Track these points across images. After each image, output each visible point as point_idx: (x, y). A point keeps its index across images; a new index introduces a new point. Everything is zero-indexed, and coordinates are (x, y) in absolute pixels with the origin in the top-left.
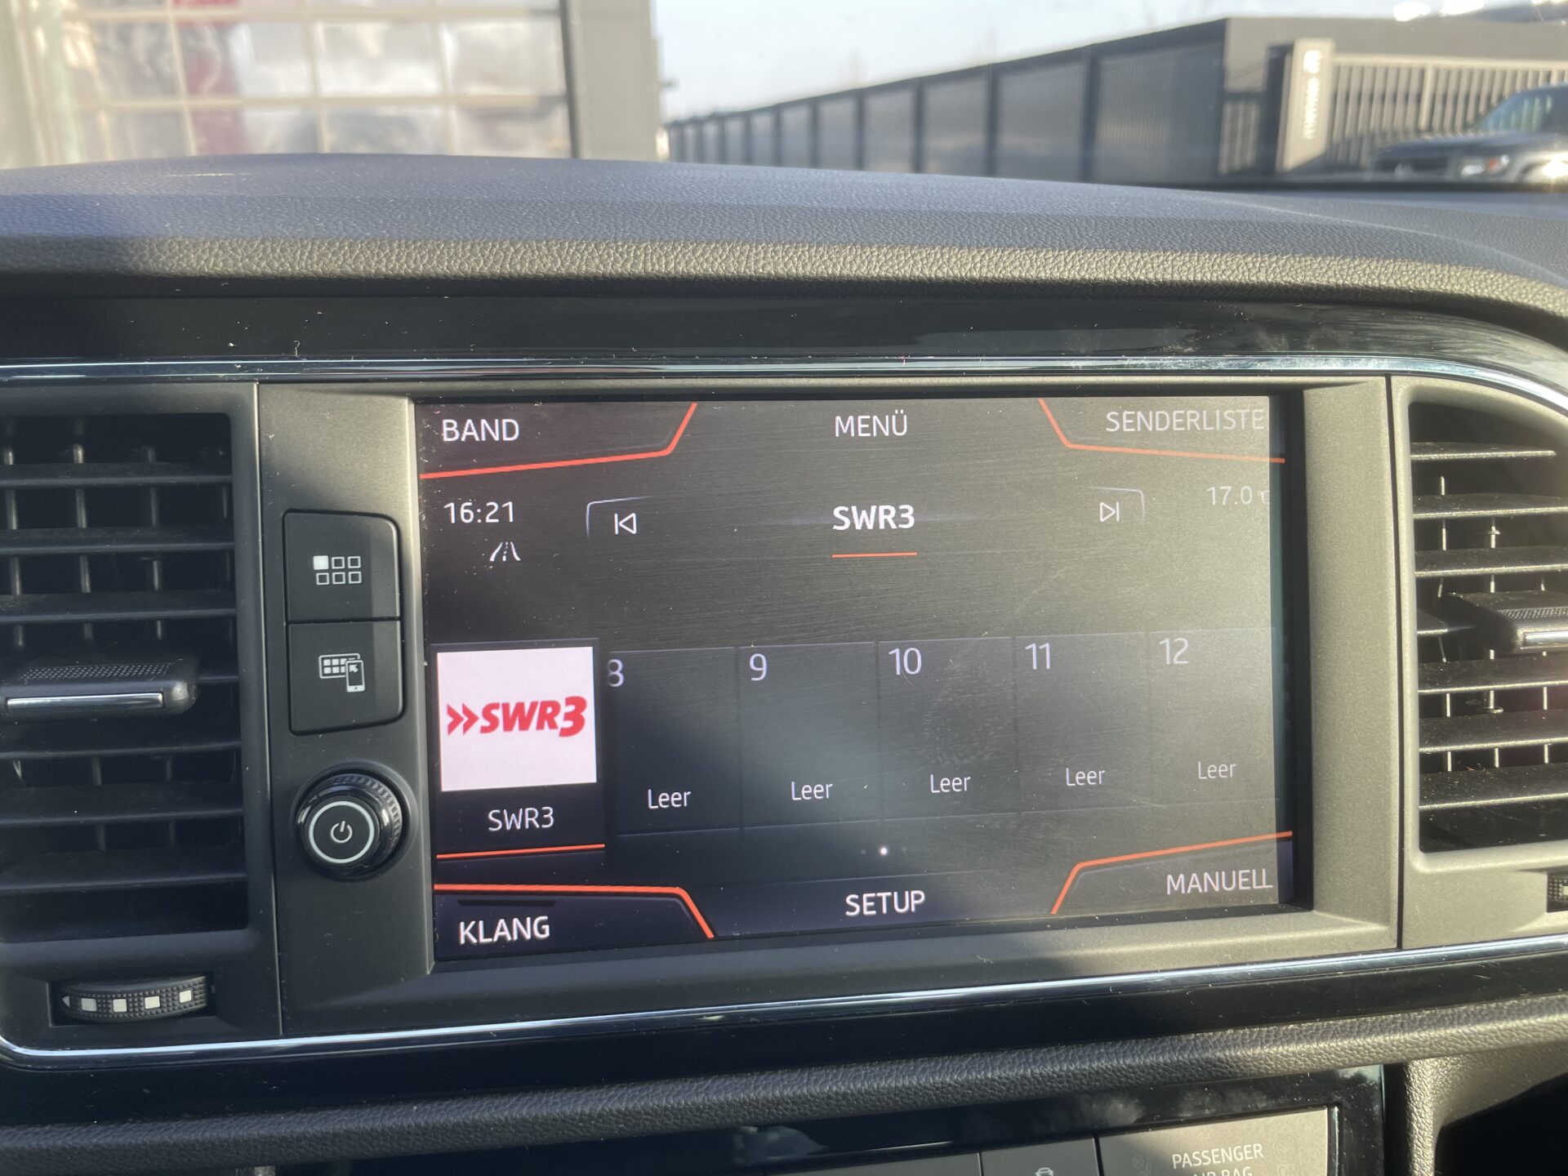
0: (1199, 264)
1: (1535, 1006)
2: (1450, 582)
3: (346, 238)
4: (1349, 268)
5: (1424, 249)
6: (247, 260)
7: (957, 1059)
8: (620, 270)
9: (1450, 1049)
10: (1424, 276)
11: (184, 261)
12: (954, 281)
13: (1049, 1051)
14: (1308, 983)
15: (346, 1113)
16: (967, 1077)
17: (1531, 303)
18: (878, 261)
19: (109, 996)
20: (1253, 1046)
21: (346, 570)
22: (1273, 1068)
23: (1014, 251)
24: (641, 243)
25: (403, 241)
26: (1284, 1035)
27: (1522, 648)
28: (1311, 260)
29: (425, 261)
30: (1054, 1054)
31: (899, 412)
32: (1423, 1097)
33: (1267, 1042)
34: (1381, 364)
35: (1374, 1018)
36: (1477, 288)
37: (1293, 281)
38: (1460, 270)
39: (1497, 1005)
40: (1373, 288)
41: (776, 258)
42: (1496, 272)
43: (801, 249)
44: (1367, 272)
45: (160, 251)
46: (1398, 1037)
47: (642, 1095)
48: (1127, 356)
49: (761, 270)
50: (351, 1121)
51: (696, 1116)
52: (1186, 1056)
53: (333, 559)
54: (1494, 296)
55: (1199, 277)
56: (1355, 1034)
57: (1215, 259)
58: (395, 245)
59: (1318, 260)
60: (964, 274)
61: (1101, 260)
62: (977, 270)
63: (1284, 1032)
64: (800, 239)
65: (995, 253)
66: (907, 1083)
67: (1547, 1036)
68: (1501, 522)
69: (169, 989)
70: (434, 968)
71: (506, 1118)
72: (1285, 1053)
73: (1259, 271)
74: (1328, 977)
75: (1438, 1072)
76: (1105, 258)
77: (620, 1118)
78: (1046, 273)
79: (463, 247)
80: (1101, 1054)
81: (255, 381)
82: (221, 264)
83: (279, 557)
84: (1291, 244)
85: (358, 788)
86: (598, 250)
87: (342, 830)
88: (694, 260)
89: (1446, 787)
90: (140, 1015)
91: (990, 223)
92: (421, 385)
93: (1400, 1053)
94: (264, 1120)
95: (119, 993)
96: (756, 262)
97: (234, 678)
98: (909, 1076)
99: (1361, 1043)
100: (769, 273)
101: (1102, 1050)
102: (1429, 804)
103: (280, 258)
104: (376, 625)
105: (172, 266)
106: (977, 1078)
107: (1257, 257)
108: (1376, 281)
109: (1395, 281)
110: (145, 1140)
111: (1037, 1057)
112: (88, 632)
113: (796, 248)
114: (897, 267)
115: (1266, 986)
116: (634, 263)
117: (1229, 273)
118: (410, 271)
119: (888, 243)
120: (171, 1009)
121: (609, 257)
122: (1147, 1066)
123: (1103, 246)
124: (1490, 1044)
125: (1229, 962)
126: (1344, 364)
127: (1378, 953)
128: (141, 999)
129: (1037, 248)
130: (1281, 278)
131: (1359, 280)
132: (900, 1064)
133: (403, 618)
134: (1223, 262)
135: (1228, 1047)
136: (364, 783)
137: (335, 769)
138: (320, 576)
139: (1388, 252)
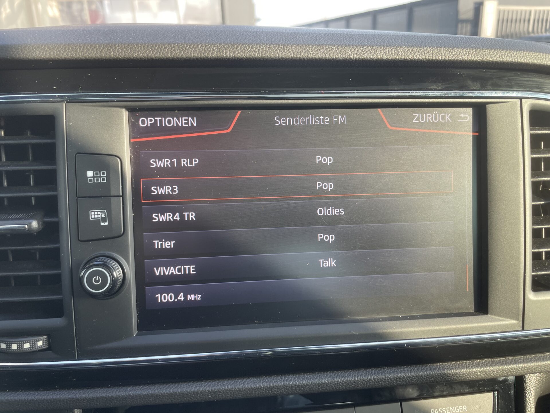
0: (443, 52)
2: (545, 183)
3: (97, 44)
4: (505, 54)
5: (535, 47)
6: (58, 52)
7: (344, 372)
8: (207, 55)
9: (543, 370)
10: (536, 58)
11: (33, 53)
12: (343, 59)
13: (381, 369)
14: (486, 344)
15: (102, 389)
16: (348, 379)
18: (312, 52)
19: (10, 343)
20: (463, 368)
21: (100, 177)
22: (471, 377)
23: (367, 47)
24: (215, 44)
25: (120, 44)
26: (476, 364)
28: (490, 51)
29: (129, 52)
30: (383, 371)
32: (530, 388)
33: (469, 367)
34: (518, 94)
35: (512, 358)
37: (482, 59)
40: (515, 62)
41: (270, 50)
43: (280, 47)
44: (513, 55)
45: (25, 50)
46: (522, 365)
47: (218, 385)
48: (414, 91)
49: (264, 55)
50: (104, 393)
51: (239, 393)
52: (436, 372)
53: (95, 172)
55: (443, 58)
56: (504, 364)
57: (450, 50)
58: (117, 46)
59: (493, 51)
60: (347, 57)
61: (403, 51)
62: (352, 55)
63: (476, 363)
64: (280, 43)
65: (360, 48)
66: (323, 382)
69: (33, 341)
70: (137, 333)
71: (164, 393)
72: (476, 371)
73: (468, 55)
74: (493, 341)
75: (537, 378)
76: (405, 50)
77: (209, 394)
79: (144, 47)
80: (401, 371)
81: (65, 102)
82: (48, 54)
83: (73, 171)
84: (481, 45)
85: (104, 263)
86: (198, 47)
87: (97, 279)
88: (237, 51)
89: (542, 266)
90: (22, 350)
91: (358, 37)
92: (129, 103)
93: (522, 372)
94: (71, 392)
96: (262, 52)
97: (57, 219)
98: (324, 378)
99: (507, 368)
100: (267, 56)
101: (402, 369)
102: (536, 272)
103: (71, 51)
104: (112, 199)
105: (29, 55)
106: (351, 379)
107: (467, 49)
108: (516, 60)
109: (524, 59)
110: (25, 398)
111: (376, 372)
112: (6, 202)
113: (278, 46)
114: (319, 54)
115: (468, 345)
116: (213, 52)
117: (455, 56)
118: (123, 56)
119: (316, 44)
120: (34, 348)
121: (202, 50)
122: (420, 376)
123: (404, 45)
125: (454, 335)
126: (503, 94)
127: (514, 332)
128: (23, 344)
129: (377, 46)
130: (478, 58)
131: (509, 59)
132: (321, 373)
133: (123, 196)
134: (453, 52)
135: (453, 369)
136: (106, 261)
137: (96, 256)
138: (90, 179)
139: (521, 48)
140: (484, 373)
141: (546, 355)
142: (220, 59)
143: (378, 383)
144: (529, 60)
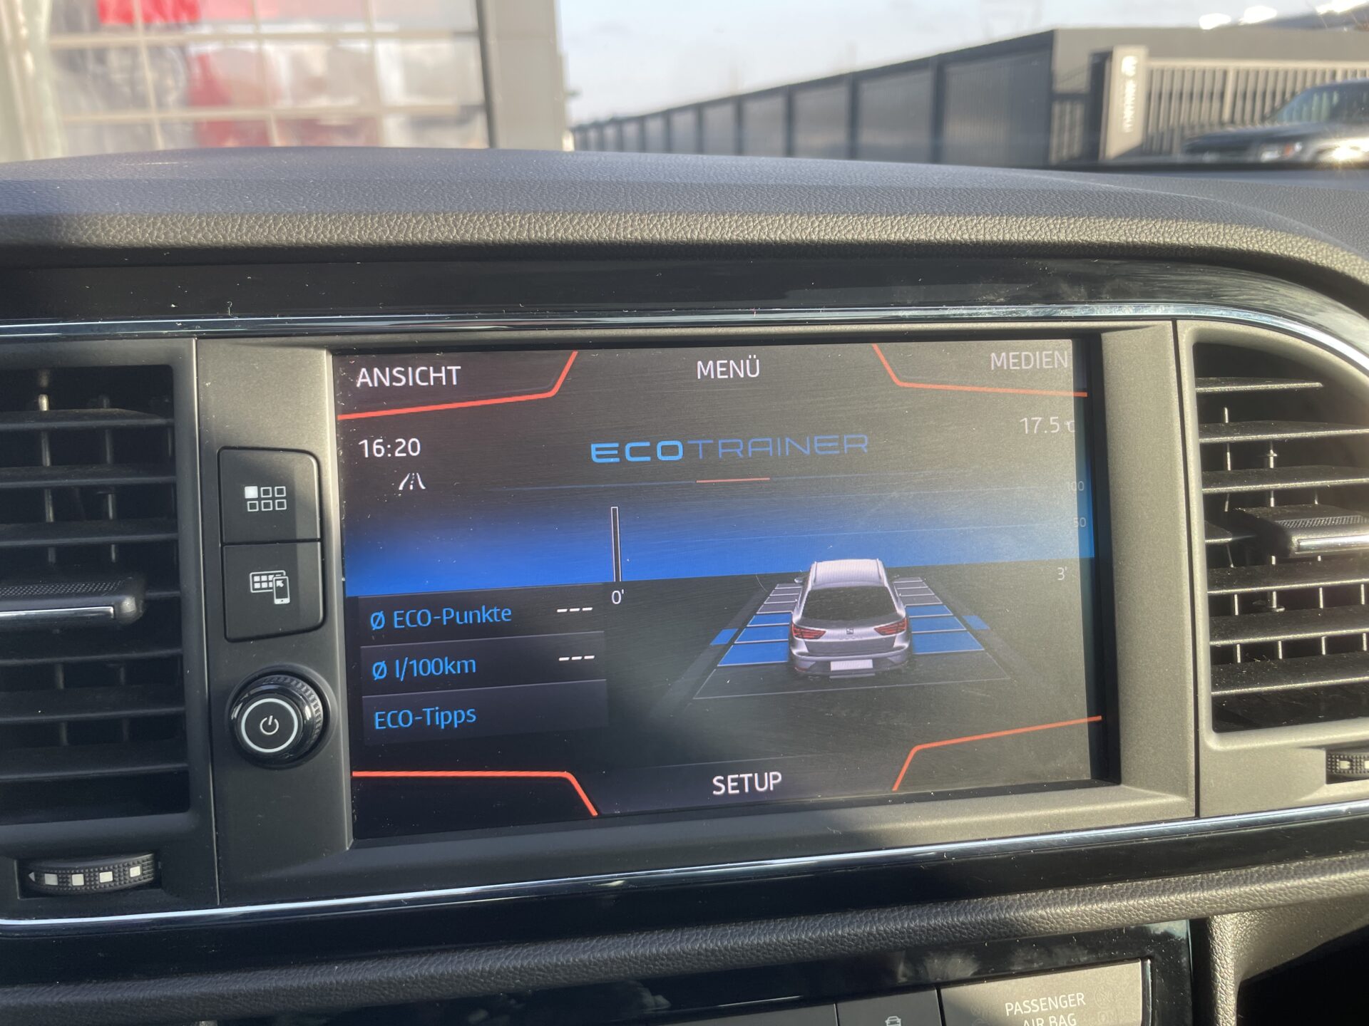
0: (1007, 226)
1: (1318, 867)
2: (1235, 497)
3: (271, 213)
4: (1137, 228)
5: (1202, 210)
6: (186, 232)
7: (811, 918)
8: (507, 237)
9: (1244, 905)
10: (1203, 234)
11: (131, 234)
12: (796, 243)
13: (892, 911)
14: (1117, 848)
15: (276, 972)
16: (821, 934)
17: (1297, 255)
18: (730, 227)
19: (68, 872)
20: (1071, 904)
21: (273, 499)
22: (1088, 924)
23: (848, 217)
24: (525, 214)
25: (320, 215)
26: (1098, 894)
27: (1296, 553)
28: (1104, 221)
29: (339, 232)
30: (897, 913)
31: (752, 357)
32: (1224, 950)
33: (1083, 900)
34: (1168, 310)
35: (1177, 879)
36: (1249, 243)
37: (1089, 239)
38: (1234, 228)
39: (1285, 866)
40: (1159, 244)
41: (642, 226)
42: (1265, 230)
43: (663, 218)
44: (1153, 230)
45: (110, 226)
46: (1197, 894)
47: (536, 954)
48: (947, 306)
49: (629, 236)
50: (280, 979)
51: (583, 972)
52: (1012, 914)
53: (262, 489)
54: (1264, 250)
55: (1007, 237)
56: (1160, 893)
57: (1022, 222)
58: (313, 218)
59: (1111, 222)
60: (804, 237)
61: (922, 224)
62: (816, 234)
63: (1098, 892)
64: (663, 209)
65: (831, 219)
66: (768, 941)
67: (1330, 893)
68: (1278, 445)
69: (121, 865)
70: (353, 844)
71: (416, 976)
72: (1099, 909)
73: (1060, 231)
74: (1135, 843)
75: (1237, 928)
76: (926, 222)
77: (516, 974)
78: (875, 235)
79: (372, 219)
80: (938, 912)
81: (194, 337)
82: (163, 236)
83: (215, 488)
84: (1087, 208)
85: (285, 687)
86: (489, 220)
87: (270, 723)
88: (572, 228)
89: (1235, 676)
90: (96, 889)
91: (828, 194)
92: (337, 338)
93: (1200, 909)
94: (204, 979)
95: (77, 869)
96: (625, 229)
97: (176, 593)
98: (769, 934)
99: (1165, 901)
100: (636, 239)
101: (939, 909)
102: (1220, 690)
103: (214, 230)
104: (299, 546)
105: (121, 239)
106: (829, 935)
107: (1057, 219)
108: (1161, 239)
109: (1178, 238)
111: (882, 916)
112: (52, 557)
113: (659, 216)
114: (746, 232)
115: (1081, 851)
116: (520, 231)
117: (1033, 233)
118: (326, 240)
119: (738, 212)
120: (122, 882)
121: (498, 225)
122: (978, 923)
123: (924, 211)
124: (1280, 900)
125: (1047, 831)
126: (1136, 311)
127: (1178, 821)
128: (97, 874)
129: (867, 214)
130: (1079, 236)
131: (1146, 238)
132: (762, 923)
133: (324, 539)
134: (1028, 224)
135: (1049, 905)
136: (289, 683)
137: (265, 671)
138: (250, 504)
139: (1172, 214)
140: (1116, 913)
141: (1252, 872)
142: (535, 244)
143: (887, 941)
144: (1188, 239)
